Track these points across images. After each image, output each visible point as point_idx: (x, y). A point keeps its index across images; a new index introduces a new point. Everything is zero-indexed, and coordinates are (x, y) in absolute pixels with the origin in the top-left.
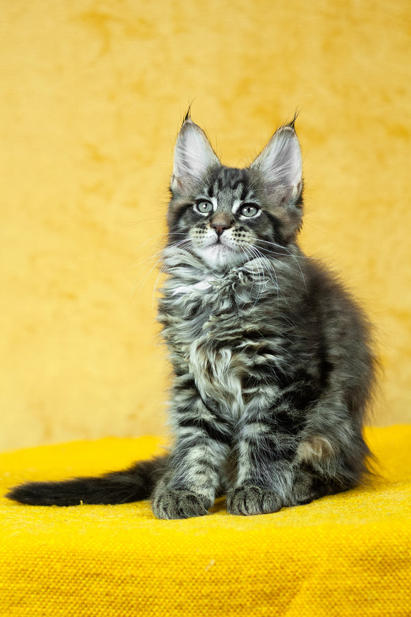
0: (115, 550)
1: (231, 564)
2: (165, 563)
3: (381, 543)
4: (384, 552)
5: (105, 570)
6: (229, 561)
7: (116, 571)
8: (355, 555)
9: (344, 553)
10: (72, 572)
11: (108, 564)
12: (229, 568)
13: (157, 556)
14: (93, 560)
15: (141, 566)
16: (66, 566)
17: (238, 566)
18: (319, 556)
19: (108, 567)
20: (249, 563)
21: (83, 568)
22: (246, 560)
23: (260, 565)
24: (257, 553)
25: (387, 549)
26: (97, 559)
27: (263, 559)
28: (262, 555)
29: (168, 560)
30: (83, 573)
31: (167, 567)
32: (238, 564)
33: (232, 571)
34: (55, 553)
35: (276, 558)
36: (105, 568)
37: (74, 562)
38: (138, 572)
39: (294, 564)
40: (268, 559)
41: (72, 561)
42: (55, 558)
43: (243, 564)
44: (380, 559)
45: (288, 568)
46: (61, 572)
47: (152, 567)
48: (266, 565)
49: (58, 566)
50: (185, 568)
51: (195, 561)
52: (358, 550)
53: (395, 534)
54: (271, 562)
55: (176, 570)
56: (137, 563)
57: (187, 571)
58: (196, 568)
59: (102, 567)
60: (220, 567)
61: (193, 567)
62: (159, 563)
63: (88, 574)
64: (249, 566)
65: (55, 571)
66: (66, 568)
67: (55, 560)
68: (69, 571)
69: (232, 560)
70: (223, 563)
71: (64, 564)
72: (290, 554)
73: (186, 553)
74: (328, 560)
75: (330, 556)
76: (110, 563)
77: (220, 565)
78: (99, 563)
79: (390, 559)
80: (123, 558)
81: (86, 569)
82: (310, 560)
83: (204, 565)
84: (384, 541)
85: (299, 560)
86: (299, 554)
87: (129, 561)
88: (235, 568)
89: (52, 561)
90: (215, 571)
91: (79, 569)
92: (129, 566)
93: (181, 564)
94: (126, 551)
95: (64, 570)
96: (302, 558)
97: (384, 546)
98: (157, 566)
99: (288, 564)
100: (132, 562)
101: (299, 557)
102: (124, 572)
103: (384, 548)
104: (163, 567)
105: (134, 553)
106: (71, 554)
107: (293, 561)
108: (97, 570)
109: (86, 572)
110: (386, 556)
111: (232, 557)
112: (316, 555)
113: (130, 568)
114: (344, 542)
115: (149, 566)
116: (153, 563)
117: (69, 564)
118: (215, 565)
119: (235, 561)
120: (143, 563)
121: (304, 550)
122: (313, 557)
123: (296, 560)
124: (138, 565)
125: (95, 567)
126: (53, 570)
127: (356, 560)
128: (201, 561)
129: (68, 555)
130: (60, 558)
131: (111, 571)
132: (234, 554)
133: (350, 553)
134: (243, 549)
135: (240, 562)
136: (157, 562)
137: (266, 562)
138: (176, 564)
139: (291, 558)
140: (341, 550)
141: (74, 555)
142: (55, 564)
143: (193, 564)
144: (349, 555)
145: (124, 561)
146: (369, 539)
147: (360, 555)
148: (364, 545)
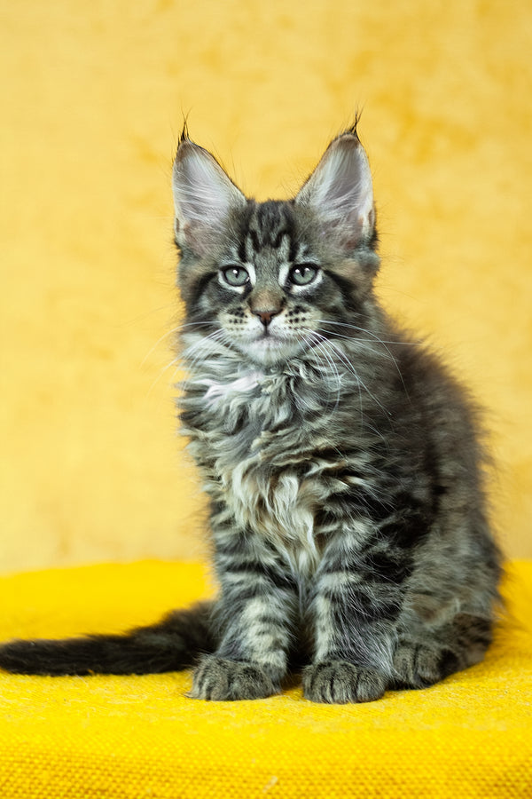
0: (131, 756)
1: (303, 784)
2: (203, 779)
5: (114, 785)
6: (299, 779)
7: (131, 787)
8: (487, 778)
9: (471, 774)
10: (64, 786)
11: (119, 776)
12: (299, 790)
13: (192, 767)
14: (98, 768)
15: (167, 781)
16: (56, 776)
17: (311, 788)
18: (433, 778)
19: (118, 780)
20: (329, 784)
21: (81, 781)
22: (324, 779)
23: (345, 788)
24: (341, 769)
26: (102, 767)
27: (350, 778)
28: (349, 772)
29: (207, 774)
30: (82, 787)
31: (206, 784)
32: (312, 784)
33: (304, 795)
34: (41, 757)
35: (370, 777)
36: (114, 781)
37: (69, 771)
38: (163, 789)
39: (395, 787)
40: (358, 778)
41: (65, 769)
42: (40, 763)
43: (320, 784)
44: (524, 785)
45: (387, 794)
46: (49, 784)
47: (183, 783)
48: (353, 787)
49: (45, 776)
50: (233, 787)
51: (249, 777)
52: (492, 770)
54: (362, 784)
55: (220, 790)
56: (163, 775)
57: (236, 792)
58: (249, 788)
59: (110, 779)
60: (285, 788)
61: (245, 785)
62: (195, 778)
63: (89, 789)
64: (328, 788)
65: (40, 784)
66: (57, 779)
67: (40, 767)
68: (61, 784)
69: (303, 777)
70: (290, 782)
71: (53, 773)
72: (390, 772)
73: (236, 764)
74: (446, 784)
75: (450, 779)
76: (122, 774)
77: (286, 784)
78: (106, 773)
80: (141, 768)
81: (85, 782)
82: (421, 783)
83: (261, 783)
84: (531, 759)
86: (404, 773)
87: (151, 773)
88: (307, 790)
89: (36, 768)
90: (278, 793)
91: (76, 782)
92: (150, 780)
93: (228, 781)
94: (147, 758)
95: (53, 782)
96: (408, 779)
98: (192, 783)
99: (387, 787)
100: (155, 774)
101: (404, 777)
102: (143, 789)
104: (200, 784)
105: (159, 760)
106: (65, 759)
107: (395, 784)
108: (102, 784)
109: (86, 786)
111: (304, 774)
112: (429, 776)
113: (151, 783)
114: (472, 757)
115: (179, 781)
116: (187, 778)
117: (61, 774)
118: (278, 784)
119: (308, 779)
120: (171, 776)
121: (412, 767)
122: (425, 778)
123: (399, 781)
124: (163, 779)
125: (99, 779)
126: (36, 781)
127: (488, 785)
128: (257, 778)
129: (60, 760)
130: (49, 764)
131: (123, 786)
132: (308, 770)
133: (479, 774)
134: (320, 763)
135: (316, 782)
136: (191, 776)
137: (354, 783)
138: (221, 780)
139: (392, 779)
140: (467, 770)
141: (68, 761)
142: (40, 773)
143: (245, 782)
144: (479, 778)
145: (143, 772)
146: (510, 756)
147: (495, 778)
148: (501, 764)
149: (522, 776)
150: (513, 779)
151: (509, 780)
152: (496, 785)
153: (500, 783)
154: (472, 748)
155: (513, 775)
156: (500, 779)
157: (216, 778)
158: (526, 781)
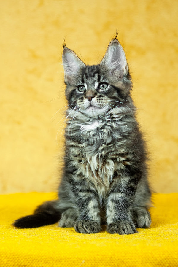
0: (34, 254)
1: (93, 262)
2: (59, 261)
3: (169, 257)
4: (170, 262)
5: (29, 264)
6: (92, 261)
7: (35, 264)
8: (155, 262)
9: (150, 261)
10: (12, 264)
11: (30, 261)
12: (92, 264)
13: (55, 257)
14: (23, 258)
15: (47, 262)
16: (9, 260)
17: (96, 264)
19: (30, 262)
20: (101, 262)
21: (18, 262)
23: (107, 264)
24: (106, 257)
25: (171, 260)
26: (25, 258)
27: (109, 260)
29: (61, 259)
30: (18, 264)
31: (60, 263)
32: (96, 262)
33: (93, 266)
34: (4, 254)
35: (116, 261)
36: (29, 262)
37: (14, 259)
38: (46, 265)
39: (124, 264)
40: (112, 261)
41: (12, 258)
42: (4, 256)
43: (99, 262)
44: (167, 265)
46: (7, 263)
47: (52, 262)
48: (110, 263)
49: (5, 260)
50: (69, 264)
51: (75, 260)
52: (157, 259)
53: (176, 253)
54: (113, 263)
55: (65, 265)
56: (45, 260)
57: (70, 266)
58: (75, 264)
59: (28, 262)
60: (87, 264)
61: (73, 263)
62: (56, 261)
63: (20, 265)
64: (101, 264)
65: (4, 263)
66: (9, 261)
67: (4, 257)
68: (11, 263)
69: (93, 260)
70: (89, 262)
71: (8, 260)
72: (122, 259)
73: (70, 256)
76: (32, 260)
77: (87, 263)
78: (26, 260)
79: (172, 265)
80: (38, 258)
81: (19, 263)
82: (133, 263)
83: (79, 262)
84: (170, 256)
85: (127, 263)
86: (127, 260)
87: (42, 259)
88: (94, 264)
89: (2, 258)
91: (16, 263)
92: (41, 262)
93: (68, 262)
94: (40, 254)
95: (8, 263)
96: (129, 261)
97: (170, 258)
98: (55, 262)
99: (121, 264)
100: (43, 260)
101: (127, 261)
102: (38, 265)
103: (170, 260)
104: (58, 263)
105: (44, 255)
106: (12, 255)
107: (124, 263)
108: (25, 263)
109: (19, 264)
110: (171, 263)
111: (93, 259)
112: (135, 261)
113: (42, 263)
114: (150, 255)
115: (51, 262)
116: (54, 261)
117: (11, 260)
118: (85, 263)
120: (48, 260)
122: (134, 262)
123: (125, 262)
124: (46, 261)
125: (24, 262)
126: (2, 262)
127: (155, 264)
128: (78, 261)
129: (10, 255)
130: (6, 256)
131: (32, 264)
132: (95, 258)
133: (152, 261)
134: (99, 255)
135: (97, 262)
136: (55, 260)
138: (65, 262)
139: (123, 261)
141: (13, 255)
142: (4, 260)
143: (73, 262)
144: (152, 262)
145: (39, 259)
146: (163, 255)
147: (158, 262)
148: (160, 257)
149: (167, 261)
150: (163, 262)
151: (162, 263)
152: (158, 264)
153: (159, 264)
154: (150, 252)
155: (164, 261)
156: (159, 262)
157: (63, 261)
158: (168, 263)
